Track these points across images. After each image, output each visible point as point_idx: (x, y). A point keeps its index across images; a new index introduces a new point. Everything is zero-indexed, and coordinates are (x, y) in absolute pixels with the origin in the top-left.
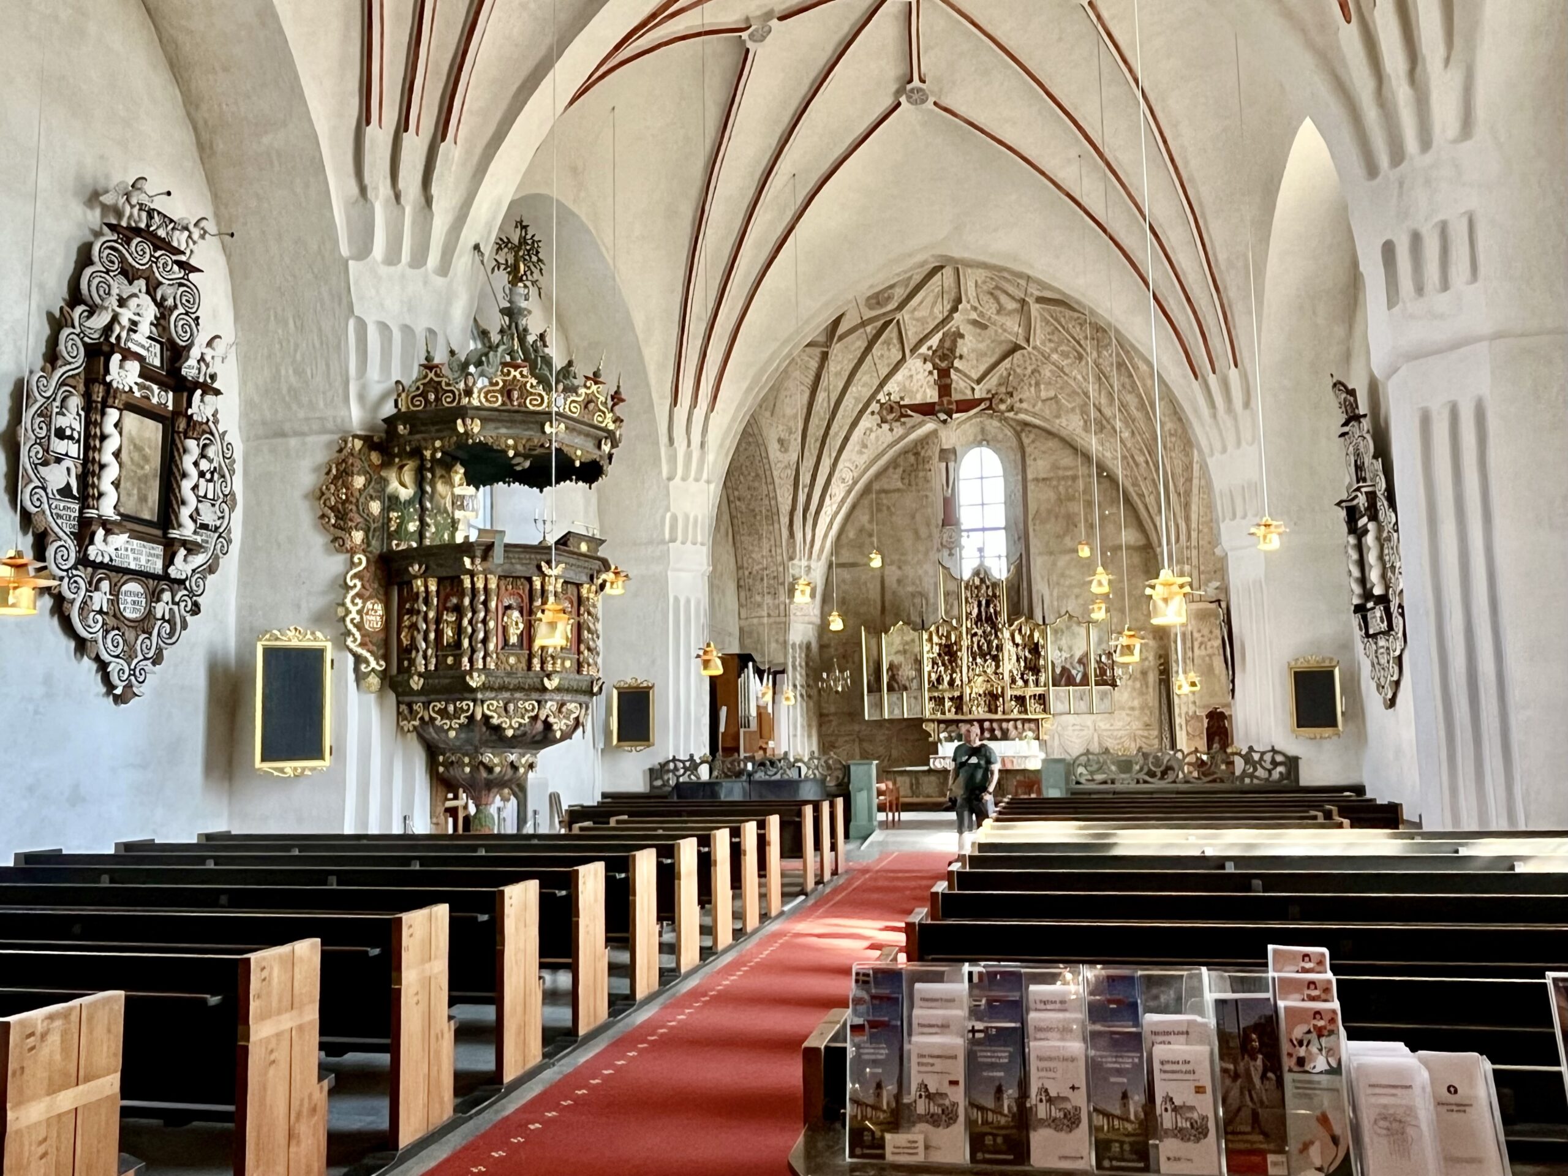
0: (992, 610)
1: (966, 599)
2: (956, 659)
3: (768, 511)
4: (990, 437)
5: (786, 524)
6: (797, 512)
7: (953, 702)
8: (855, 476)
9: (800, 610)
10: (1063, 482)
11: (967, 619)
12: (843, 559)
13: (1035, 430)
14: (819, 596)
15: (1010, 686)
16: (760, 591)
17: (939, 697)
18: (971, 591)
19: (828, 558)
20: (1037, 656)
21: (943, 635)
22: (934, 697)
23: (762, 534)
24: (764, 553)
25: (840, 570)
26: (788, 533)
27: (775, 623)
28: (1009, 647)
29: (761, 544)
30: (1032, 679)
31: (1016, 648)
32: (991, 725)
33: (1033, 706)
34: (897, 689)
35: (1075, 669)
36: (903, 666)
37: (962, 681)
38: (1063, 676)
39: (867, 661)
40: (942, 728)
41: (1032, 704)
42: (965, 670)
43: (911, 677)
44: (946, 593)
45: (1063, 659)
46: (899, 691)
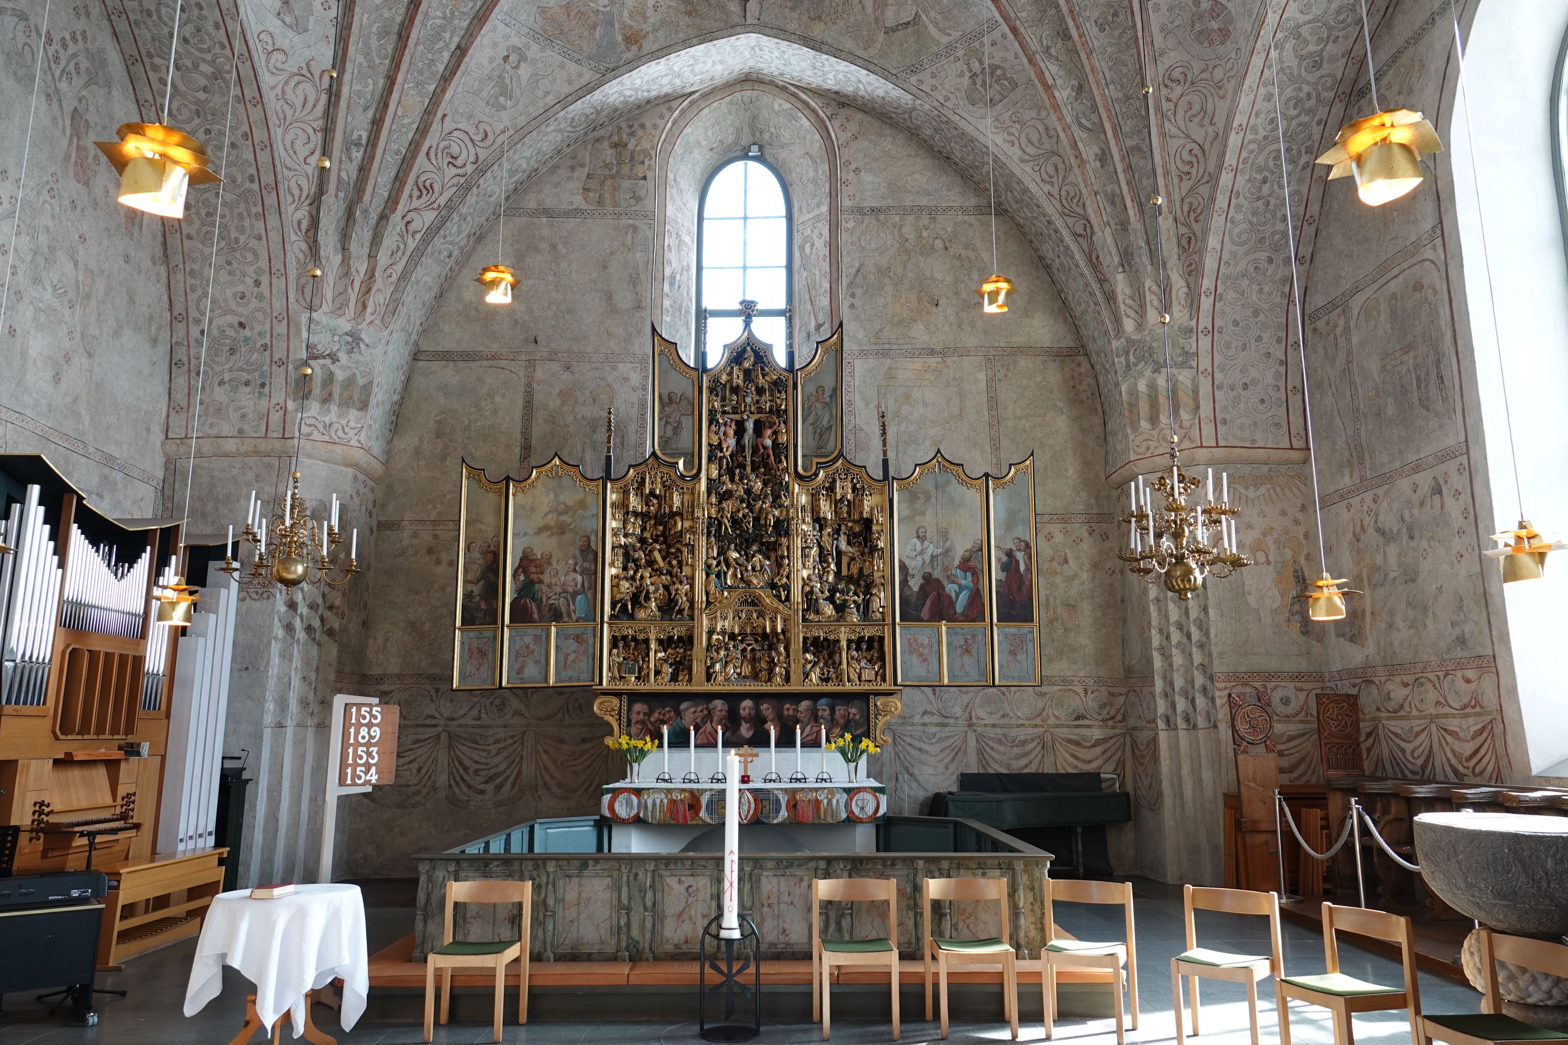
0: (769, 442)
1: (712, 412)
2: (679, 551)
3: (251, 179)
4: (767, 136)
5: (299, 223)
6: (328, 199)
7: (670, 651)
8: (482, 157)
9: (321, 429)
10: (910, 219)
11: (710, 460)
12: (448, 344)
13: (860, 115)
14: (381, 410)
15: (803, 616)
16: (227, 377)
17: (634, 639)
18: (723, 399)
19: (410, 334)
20: (867, 550)
21: (652, 493)
22: (624, 638)
23: (237, 240)
24: (241, 288)
25: (436, 366)
26: (304, 246)
27: (257, 453)
28: (804, 527)
29: (235, 265)
30: (855, 602)
31: (821, 531)
32: (757, 707)
33: (855, 665)
34: (535, 616)
35: (953, 582)
36: (554, 563)
37: (692, 602)
38: (926, 597)
39: (468, 548)
40: (638, 713)
41: (852, 658)
42: (700, 577)
43: (571, 590)
44: (666, 400)
45: (927, 557)
46: (541, 620)
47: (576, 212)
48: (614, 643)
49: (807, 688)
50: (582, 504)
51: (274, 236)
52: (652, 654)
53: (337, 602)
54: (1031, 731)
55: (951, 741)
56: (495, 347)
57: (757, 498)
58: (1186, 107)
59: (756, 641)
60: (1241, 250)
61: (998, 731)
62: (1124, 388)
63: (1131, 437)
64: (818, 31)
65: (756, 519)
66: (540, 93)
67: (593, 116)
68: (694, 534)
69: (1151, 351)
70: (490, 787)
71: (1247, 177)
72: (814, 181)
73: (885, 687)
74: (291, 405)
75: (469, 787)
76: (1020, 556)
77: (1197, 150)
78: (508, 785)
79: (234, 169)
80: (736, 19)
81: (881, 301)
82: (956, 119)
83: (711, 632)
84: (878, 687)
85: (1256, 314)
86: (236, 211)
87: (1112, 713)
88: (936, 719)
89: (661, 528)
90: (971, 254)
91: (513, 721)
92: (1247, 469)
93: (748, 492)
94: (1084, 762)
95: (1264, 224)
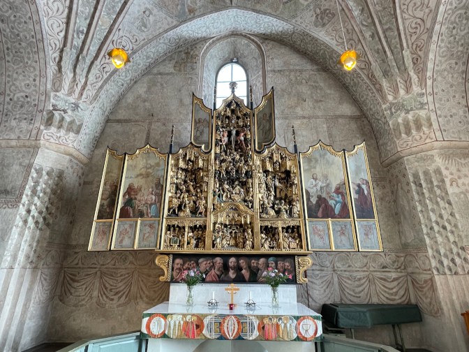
0: (242, 138)
1: (217, 127)
2: (201, 185)
3: (33, 37)
4: (239, 54)
5: (55, 59)
6: (67, 49)
7: (195, 232)
8: (135, 48)
9: (55, 138)
10: (293, 73)
11: (216, 145)
12: (120, 117)
13: (273, 42)
14: (88, 137)
15: (260, 216)
16: (18, 116)
17: (178, 226)
18: (222, 122)
19: (105, 112)
20: (288, 185)
21: (190, 160)
22: (174, 226)
23: (27, 63)
24: (28, 82)
25: (114, 124)
26: (56, 68)
27: (25, 146)
28: (259, 175)
29: (26, 73)
30: (285, 209)
31: (267, 176)
32: (238, 262)
33: (287, 240)
34: (131, 215)
35: (332, 199)
36: (143, 191)
37: (206, 208)
38: (320, 206)
39: (105, 184)
40: (178, 264)
41: (285, 236)
42: (210, 196)
43: (149, 202)
44: (197, 121)
45: (319, 188)
46: (134, 216)
47: (171, 74)
48: (169, 228)
49: (262, 251)
50: (158, 164)
51: (42, 61)
52: (186, 234)
53: (53, 211)
54: (362, 273)
55: (326, 278)
56: (137, 118)
57: (237, 162)
58: (413, 5)
59: (237, 228)
60: (443, 60)
61: (347, 273)
62: (390, 123)
63: (397, 142)
64: (258, 7)
65: (237, 171)
66: (157, 28)
67: (178, 41)
68: (208, 177)
69: (403, 106)
70: (116, 297)
71: (446, 26)
72: (257, 66)
73: (302, 251)
74: (42, 127)
75: (107, 297)
76: (364, 187)
77: (419, 21)
78: (124, 297)
79: (26, 33)
80: (229, 5)
81: (283, 100)
82: (310, 33)
83: (215, 224)
84: (299, 252)
85: (451, 86)
86: (27, 50)
87: (399, 265)
88: (318, 267)
89: (194, 176)
90: (316, 84)
91: (129, 266)
92: (459, 151)
93: (233, 159)
94: (389, 289)
95: (453, 48)
